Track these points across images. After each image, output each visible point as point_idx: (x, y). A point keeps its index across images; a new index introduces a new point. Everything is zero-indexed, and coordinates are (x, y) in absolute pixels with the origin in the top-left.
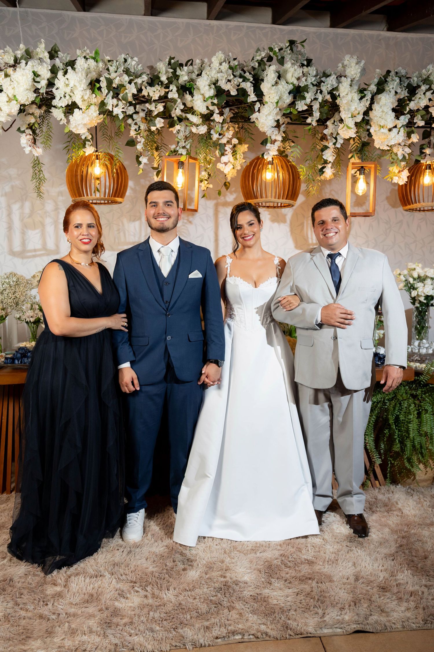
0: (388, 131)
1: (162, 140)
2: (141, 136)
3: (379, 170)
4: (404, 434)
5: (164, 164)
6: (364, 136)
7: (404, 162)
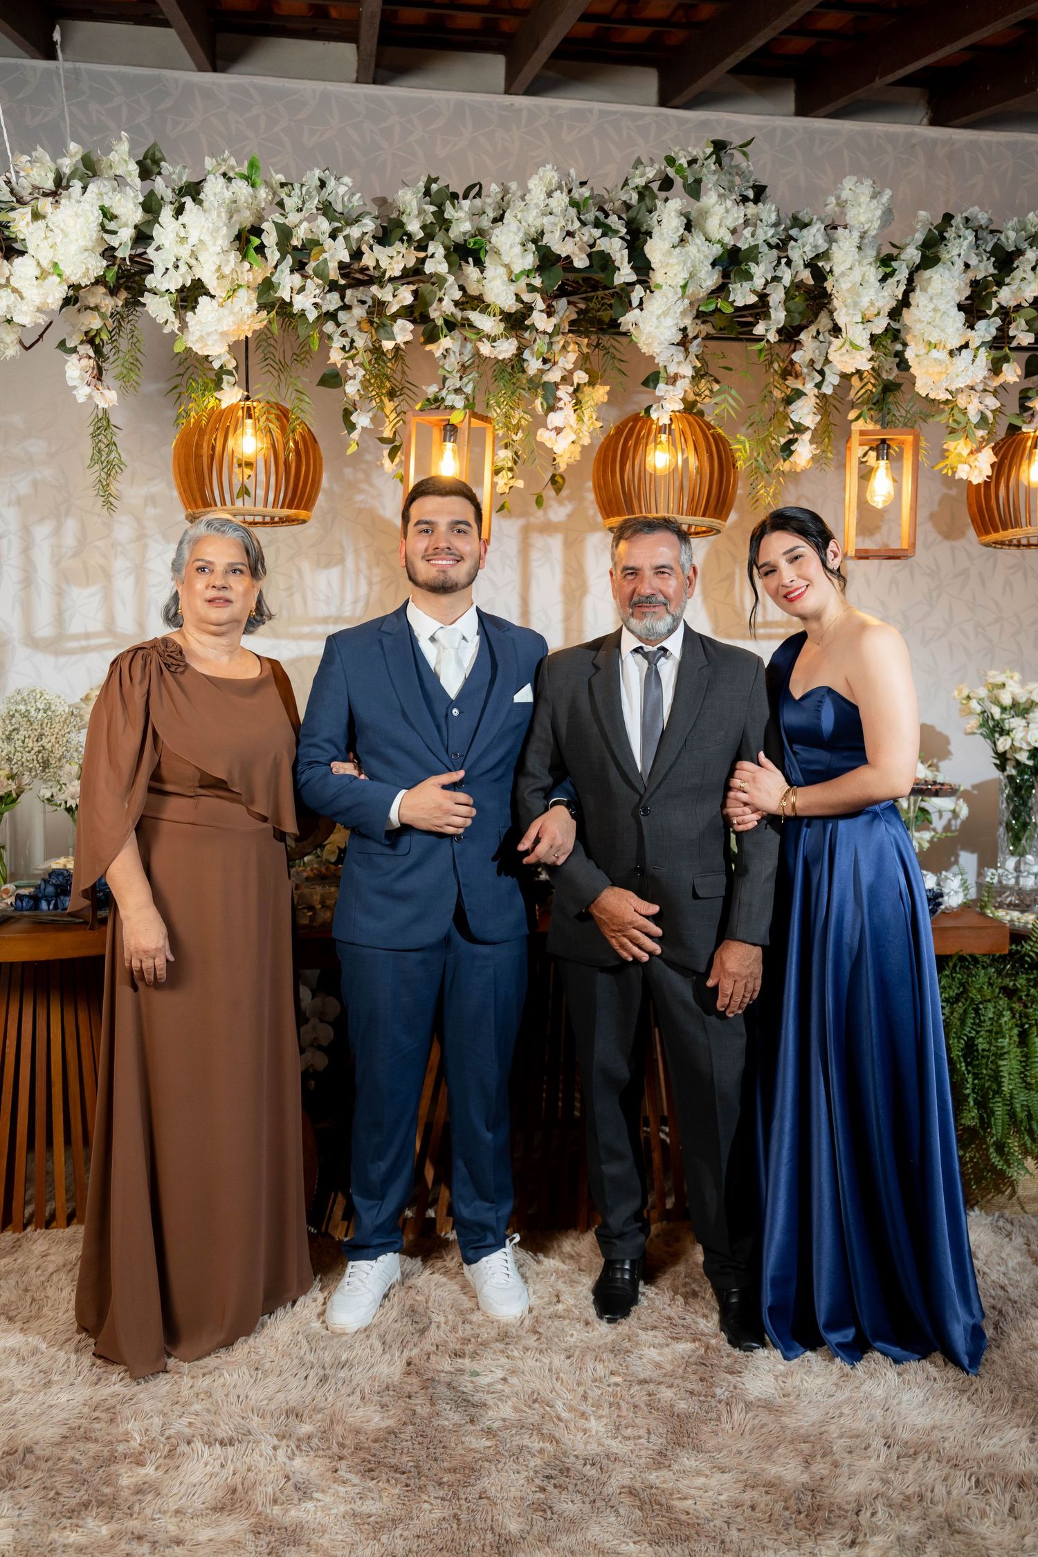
0: (948, 356)
2: (356, 362)
3: (923, 448)
4: (987, 1085)
5: (410, 432)
6: (887, 367)
7: (983, 429)
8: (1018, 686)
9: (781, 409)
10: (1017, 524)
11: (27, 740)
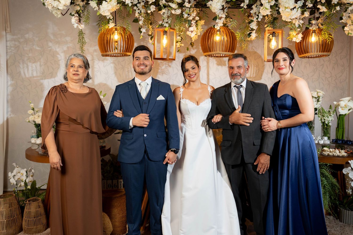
0: (290, 10)
1: (154, 18)
2: (142, 16)
3: (284, 34)
5: (155, 33)
6: (275, 14)
7: (299, 29)
9: (248, 25)
10: (308, 52)
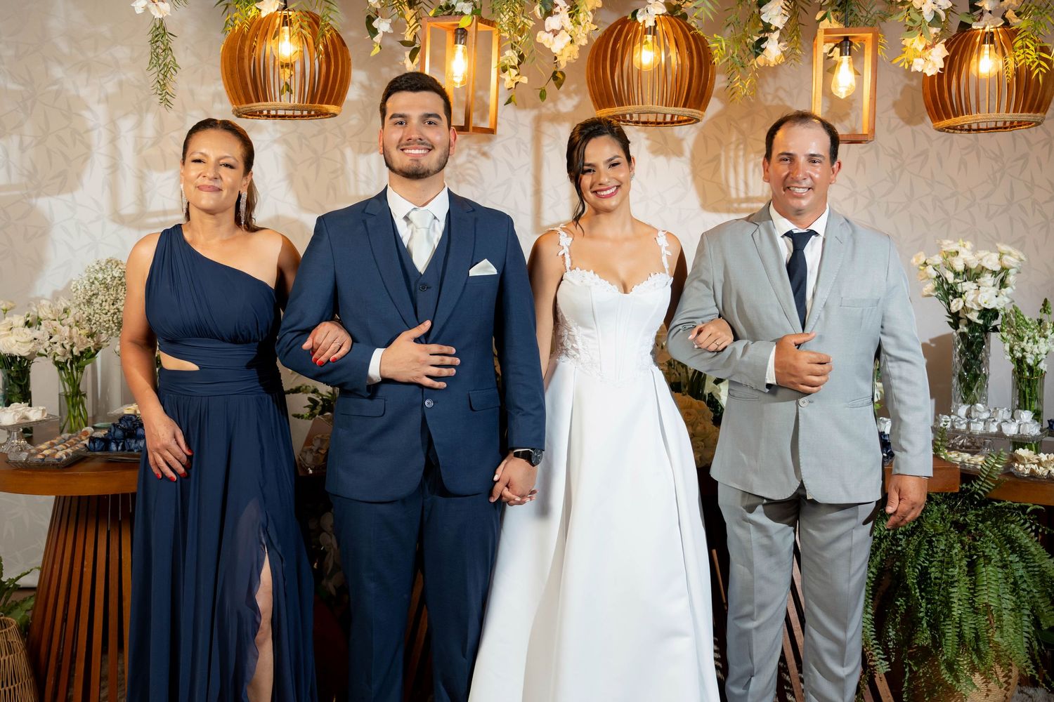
3: (881, 44)
4: (939, 609)
5: (425, 35)
7: (936, 27)
8: (971, 253)
9: (754, 11)
10: (969, 112)
11: (104, 303)
